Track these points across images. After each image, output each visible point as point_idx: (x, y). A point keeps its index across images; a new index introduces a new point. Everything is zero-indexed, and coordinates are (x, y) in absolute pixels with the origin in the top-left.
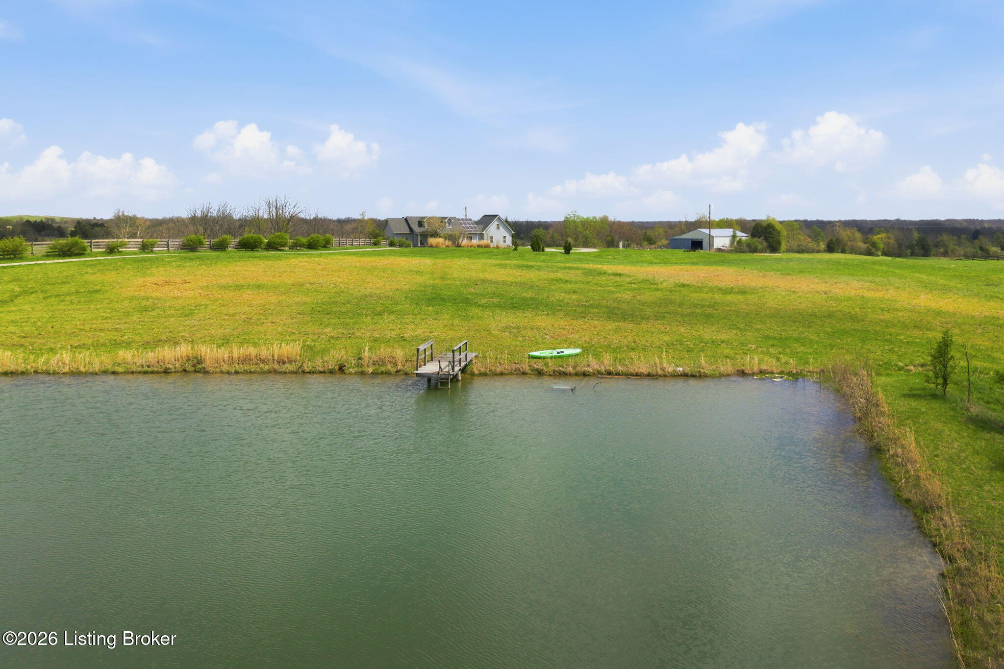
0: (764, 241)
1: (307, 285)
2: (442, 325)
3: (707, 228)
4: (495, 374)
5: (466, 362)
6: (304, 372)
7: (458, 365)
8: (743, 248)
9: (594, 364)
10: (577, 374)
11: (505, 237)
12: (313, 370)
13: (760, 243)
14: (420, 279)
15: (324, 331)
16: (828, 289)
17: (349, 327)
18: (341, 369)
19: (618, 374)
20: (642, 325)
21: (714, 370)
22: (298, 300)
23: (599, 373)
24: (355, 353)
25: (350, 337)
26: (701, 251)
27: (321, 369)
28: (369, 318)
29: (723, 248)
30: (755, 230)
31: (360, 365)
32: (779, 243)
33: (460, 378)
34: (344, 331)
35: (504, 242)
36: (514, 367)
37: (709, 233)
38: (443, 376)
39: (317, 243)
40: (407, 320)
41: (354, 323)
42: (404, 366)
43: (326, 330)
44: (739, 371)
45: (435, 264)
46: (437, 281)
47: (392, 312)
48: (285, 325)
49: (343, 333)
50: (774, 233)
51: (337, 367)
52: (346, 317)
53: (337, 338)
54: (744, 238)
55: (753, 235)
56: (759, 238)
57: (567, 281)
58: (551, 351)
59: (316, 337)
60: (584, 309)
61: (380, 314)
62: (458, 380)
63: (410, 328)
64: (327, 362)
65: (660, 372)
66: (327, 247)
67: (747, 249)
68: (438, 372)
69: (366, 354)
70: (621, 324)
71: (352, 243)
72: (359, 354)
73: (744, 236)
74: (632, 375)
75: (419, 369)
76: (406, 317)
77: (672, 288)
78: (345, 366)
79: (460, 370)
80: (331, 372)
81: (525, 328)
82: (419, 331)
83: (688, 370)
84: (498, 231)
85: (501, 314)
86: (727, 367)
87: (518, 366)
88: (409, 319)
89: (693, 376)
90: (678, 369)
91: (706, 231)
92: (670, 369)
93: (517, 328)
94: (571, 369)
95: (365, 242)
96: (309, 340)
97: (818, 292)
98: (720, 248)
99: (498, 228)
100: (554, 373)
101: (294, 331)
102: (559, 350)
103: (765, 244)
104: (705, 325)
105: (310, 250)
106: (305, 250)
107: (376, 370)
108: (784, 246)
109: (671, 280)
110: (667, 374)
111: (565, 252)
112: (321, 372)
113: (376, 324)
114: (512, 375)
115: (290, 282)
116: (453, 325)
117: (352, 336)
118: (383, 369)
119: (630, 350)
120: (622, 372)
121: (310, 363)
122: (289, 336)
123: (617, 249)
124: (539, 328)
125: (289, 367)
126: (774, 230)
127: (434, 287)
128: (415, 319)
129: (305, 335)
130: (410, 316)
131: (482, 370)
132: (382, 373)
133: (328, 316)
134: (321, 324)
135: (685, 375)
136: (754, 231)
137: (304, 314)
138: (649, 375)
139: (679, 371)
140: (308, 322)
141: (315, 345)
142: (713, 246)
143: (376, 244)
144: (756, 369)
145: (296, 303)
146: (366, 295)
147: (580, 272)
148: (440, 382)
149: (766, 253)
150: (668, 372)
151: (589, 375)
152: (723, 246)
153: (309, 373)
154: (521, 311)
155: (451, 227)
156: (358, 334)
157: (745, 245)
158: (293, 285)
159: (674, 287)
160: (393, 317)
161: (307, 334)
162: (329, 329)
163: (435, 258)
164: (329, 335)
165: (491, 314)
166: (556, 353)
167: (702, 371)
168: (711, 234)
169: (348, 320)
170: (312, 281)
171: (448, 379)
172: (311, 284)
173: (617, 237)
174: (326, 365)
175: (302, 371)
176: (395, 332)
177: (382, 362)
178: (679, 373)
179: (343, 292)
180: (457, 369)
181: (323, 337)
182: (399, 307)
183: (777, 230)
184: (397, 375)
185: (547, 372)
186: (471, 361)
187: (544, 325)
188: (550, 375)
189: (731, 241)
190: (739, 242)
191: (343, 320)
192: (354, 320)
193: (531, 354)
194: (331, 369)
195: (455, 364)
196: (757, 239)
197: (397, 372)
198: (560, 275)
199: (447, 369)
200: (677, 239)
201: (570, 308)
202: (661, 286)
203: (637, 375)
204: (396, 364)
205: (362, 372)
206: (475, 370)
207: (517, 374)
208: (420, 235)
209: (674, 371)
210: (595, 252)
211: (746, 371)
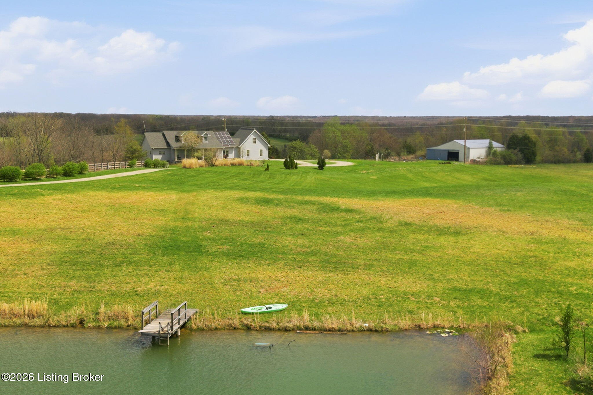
0: (519, 153)
1: (59, 231)
2: (172, 277)
3: (463, 139)
4: (210, 330)
5: (185, 320)
6: (50, 326)
7: (178, 324)
8: (498, 160)
9: (295, 321)
10: (279, 330)
11: (261, 151)
12: (58, 324)
13: (515, 154)
14: (162, 221)
15: (69, 284)
16: (535, 229)
17: (91, 280)
18: (82, 322)
19: (314, 329)
20: (350, 276)
21: (395, 325)
22: (49, 248)
23: (299, 328)
24: (94, 308)
25: (91, 290)
26: (456, 163)
27: (64, 323)
28: (110, 269)
29: (478, 160)
30: (511, 141)
31: (96, 320)
32: (534, 154)
33: (179, 334)
34: (87, 285)
35: (261, 155)
36: (227, 322)
37: (464, 144)
38: (163, 335)
39: (73, 170)
40: (143, 272)
41: (97, 275)
42: (134, 321)
43: (71, 283)
44: (416, 326)
45: (179, 200)
46: (178, 224)
47: (130, 263)
48: (36, 276)
49: (85, 287)
50: (530, 145)
51: (78, 322)
52: (90, 268)
53: (80, 292)
54: (499, 150)
55: (509, 147)
56: (515, 149)
57: (300, 220)
58: (261, 306)
59: (62, 291)
60: (302, 257)
61: (119, 265)
62: (177, 336)
63: (144, 280)
64: (70, 316)
65: (349, 327)
66: (83, 174)
67: (502, 161)
68: (159, 331)
69: (102, 309)
70: (331, 274)
71: (108, 166)
72: (97, 309)
73: (499, 147)
74: (325, 330)
75: (144, 328)
76: (142, 268)
77: (395, 228)
78: (85, 321)
79: (179, 328)
80: (73, 326)
81: (245, 281)
82: (151, 285)
83: (373, 325)
84: (255, 145)
85: (227, 263)
86: (406, 322)
87: (230, 322)
88: (144, 270)
89: (376, 331)
90: (365, 325)
91: (462, 142)
92: (358, 324)
93: (238, 281)
94: (275, 325)
95: (120, 165)
96: (56, 293)
97: (525, 232)
98: (475, 160)
99: (255, 142)
100: (260, 328)
101: (43, 284)
102: (268, 306)
103: (521, 155)
104: (405, 276)
105: (66, 178)
106: (61, 177)
107: (110, 324)
108: (538, 158)
109: (397, 218)
110: (355, 329)
111: (319, 167)
112: (64, 326)
113: (114, 276)
114: (224, 330)
115: (43, 227)
116: (182, 278)
117: (93, 290)
118: (116, 324)
119: (330, 304)
120: (318, 327)
121: (55, 317)
122: (39, 289)
123: (373, 161)
124: (257, 280)
125: (37, 321)
126: (529, 142)
127: (174, 231)
128: (149, 270)
129: (52, 288)
130: (146, 267)
131: (200, 325)
132: (116, 327)
133: (74, 268)
134: (67, 276)
135: (370, 330)
136: (510, 143)
137: (53, 265)
138: (340, 330)
139: (365, 326)
140: (56, 275)
141: (60, 299)
142: (468, 157)
143: (131, 166)
144: (430, 324)
145: (47, 252)
146: (109, 243)
147: (315, 207)
148: (161, 340)
149: (522, 164)
150: (356, 327)
151: (290, 331)
152: (479, 158)
153: (54, 326)
154: (245, 261)
155: (207, 142)
156: (98, 288)
157: (500, 156)
158: (45, 230)
159: (397, 226)
160: (130, 269)
161: (54, 287)
162: (74, 281)
163: (181, 191)
164: (73, 288)
165: (218, 264)
166: (265, 308)
167: (384, 326)
168: (466, 145)
169: (91, 272)
170: (62, 226)
171: (167, 338)
172: (62, 229)
173: (377, 145)
174: (68, 319)
175: (48, 325)
176: (129, 286)
177: (116, 317)
178: (365, 329)
179: (89, 239)
180: (175, 328)
181: (68, 290)
182: (137, 258)
183: (532, 141)
184: (128, 329)
185: (254, 327)
186: (190, 318)
187: (262, 276)
188: (257, 330)
189: (487, 152)
190: (495, 153)
191: (86, 272)
192: (96, 272)
193: (244, 310)
194: (72, 324)
195: (174, 323)
196: (512, 150)
197: (128, 326)
198: (295, 212)
199: (166, 329)
200: (434, 150)
201: (291, 256)
202: (385, 225)
203: (330, 330)
204: (127, 319)
205: (99, 326)
206: (194, 326)
207: (229, 329)
208: (177, 150)
209: (361, 327)
210: (349, 166)
211: (422, 327)
